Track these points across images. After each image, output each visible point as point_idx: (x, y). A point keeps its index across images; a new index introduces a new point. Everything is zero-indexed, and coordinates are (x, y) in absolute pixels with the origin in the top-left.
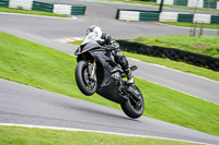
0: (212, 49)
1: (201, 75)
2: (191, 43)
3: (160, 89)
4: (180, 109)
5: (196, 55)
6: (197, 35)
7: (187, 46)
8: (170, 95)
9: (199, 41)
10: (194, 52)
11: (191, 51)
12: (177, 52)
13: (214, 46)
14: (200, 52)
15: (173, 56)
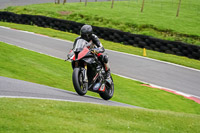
0: (75, 15)
1: (66, 39)
2: (56, 11)
3: (30, 53)
4: (48, 71)
5: (61, 21)
6: (61, 3)
7: (53, 13)
8: (39, 58)
9: (63, 8)
10: (59, 18)
11: (56, 17)
12: (44, 18)
13: (77, 12)
14: (65, 18)
15: (41, 22)
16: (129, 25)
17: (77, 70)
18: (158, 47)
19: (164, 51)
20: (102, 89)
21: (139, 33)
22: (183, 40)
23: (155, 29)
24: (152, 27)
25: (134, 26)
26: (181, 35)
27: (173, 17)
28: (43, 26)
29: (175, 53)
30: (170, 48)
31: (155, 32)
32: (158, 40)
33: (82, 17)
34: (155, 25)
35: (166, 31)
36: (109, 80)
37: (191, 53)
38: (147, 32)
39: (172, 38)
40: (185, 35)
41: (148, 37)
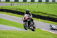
0: (17, 9)
2: (11, 8)
6: (13, 5)
10: (12, 10)
14: (14, 10)
15: (7, 11)
16: (34, 12)
17: (25, 23)
18: (43, 18)
19: (45, 20)
20: (32, 28)
21: (37, 14)
22: (50, 16)
23: (42, 13)
24: (41, 12)
25: (35, 12)
26: (49, 15)
27: (47, 9)
28: (8, 12)
29: (48, 20)
30: (46, 19)
31: (42, 14)
32: (43, 16)
33: (20, 9)
34: (42, 12)
35: (45, 14)
36: (34, 26)
37: (53, 20)
38: (39, 14)
39: (47, 16)
40: (51, 15)
41: (40, 15)
